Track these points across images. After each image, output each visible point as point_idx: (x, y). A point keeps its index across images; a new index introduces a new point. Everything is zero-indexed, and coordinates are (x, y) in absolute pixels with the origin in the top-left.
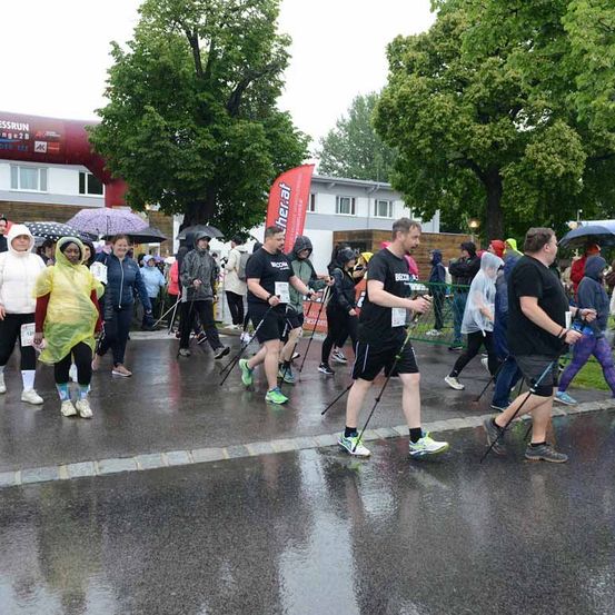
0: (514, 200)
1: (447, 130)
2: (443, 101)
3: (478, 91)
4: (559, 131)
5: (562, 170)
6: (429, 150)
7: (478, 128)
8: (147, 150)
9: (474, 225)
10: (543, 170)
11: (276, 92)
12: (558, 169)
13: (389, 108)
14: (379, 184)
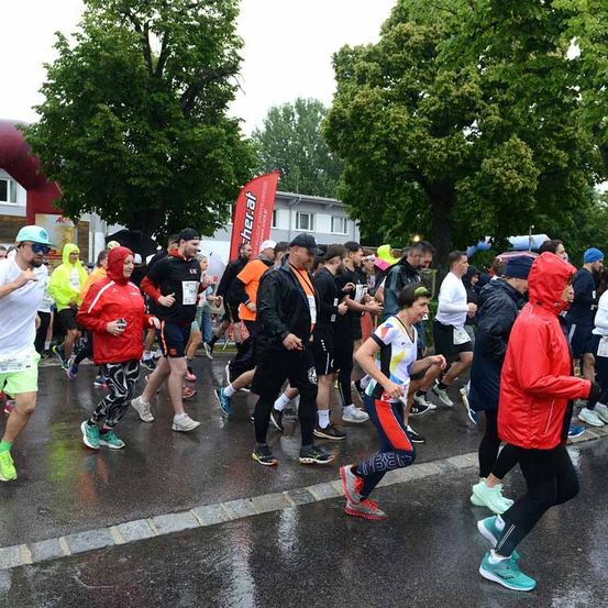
0: (471, 215)
1: (403, 142)
2: (398, 112)
3: (434, 105)
4: (514, 146)
5: (521, 185)
6: (384, 162)
7: (435, 142)
8: (98, 153)
9: (417, 239)
10: (501, 185)
11: (229, 96)
12: (517, 184)
13: (342, 118)
14: (301, 196)
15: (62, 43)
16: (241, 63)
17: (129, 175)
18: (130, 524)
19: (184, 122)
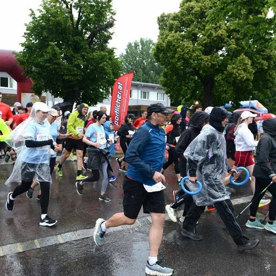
0: (222, 91)
1: (190, 58)
2: (187, 44)
3: (205, 40)
4: (242, 59)
5: (245, 78)
6: (182, 67)
7: (205, 58)
8: (50, 65)
10: (236, 77)
11: (109, 37)
12: (243, 77)
13: (162, 47)
14: (143, 83)
15: (33, 14)
16: (115, 21)
17: (64, 75)
18: (66, 234)
19: (89, 49)
